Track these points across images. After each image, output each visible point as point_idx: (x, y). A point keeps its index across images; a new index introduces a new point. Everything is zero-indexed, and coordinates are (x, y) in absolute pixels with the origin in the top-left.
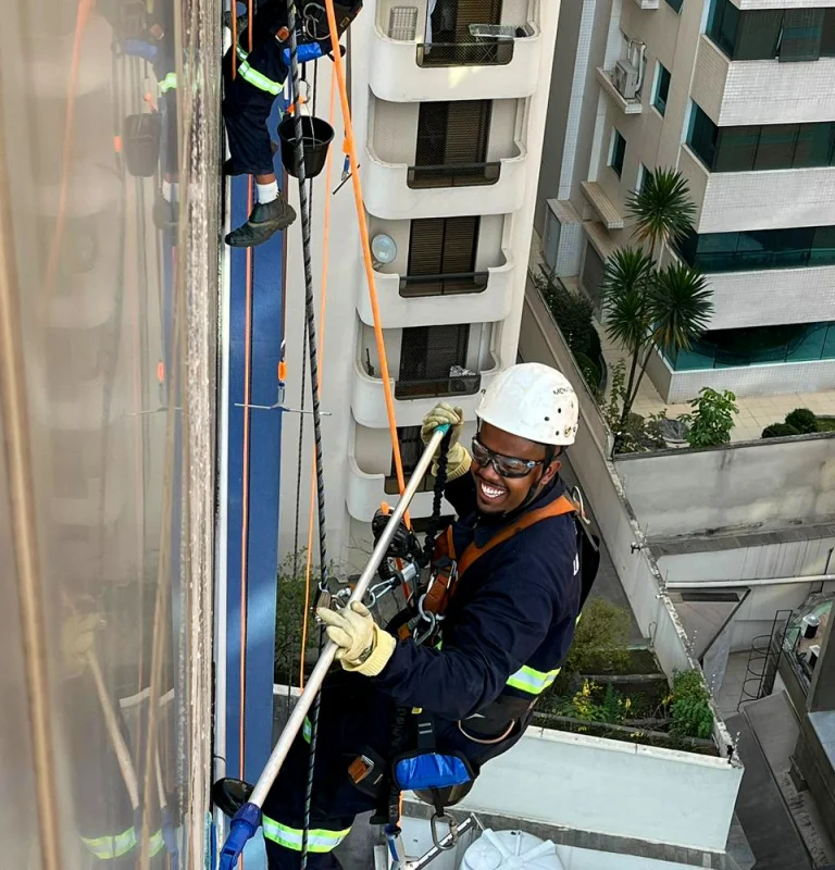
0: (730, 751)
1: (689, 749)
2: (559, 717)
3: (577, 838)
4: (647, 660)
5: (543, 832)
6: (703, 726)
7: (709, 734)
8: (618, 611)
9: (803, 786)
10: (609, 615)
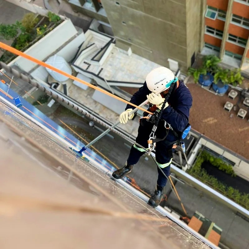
0: (66, 18)
1: (60, 24)
2: (38, 37)
3: (58, 50)
4: (40, 17)
5: (53, 54)
6: (58, 19)
7: (60, 19)
8: (30, 14)
9: (77, 12)
10: (29, 16)
